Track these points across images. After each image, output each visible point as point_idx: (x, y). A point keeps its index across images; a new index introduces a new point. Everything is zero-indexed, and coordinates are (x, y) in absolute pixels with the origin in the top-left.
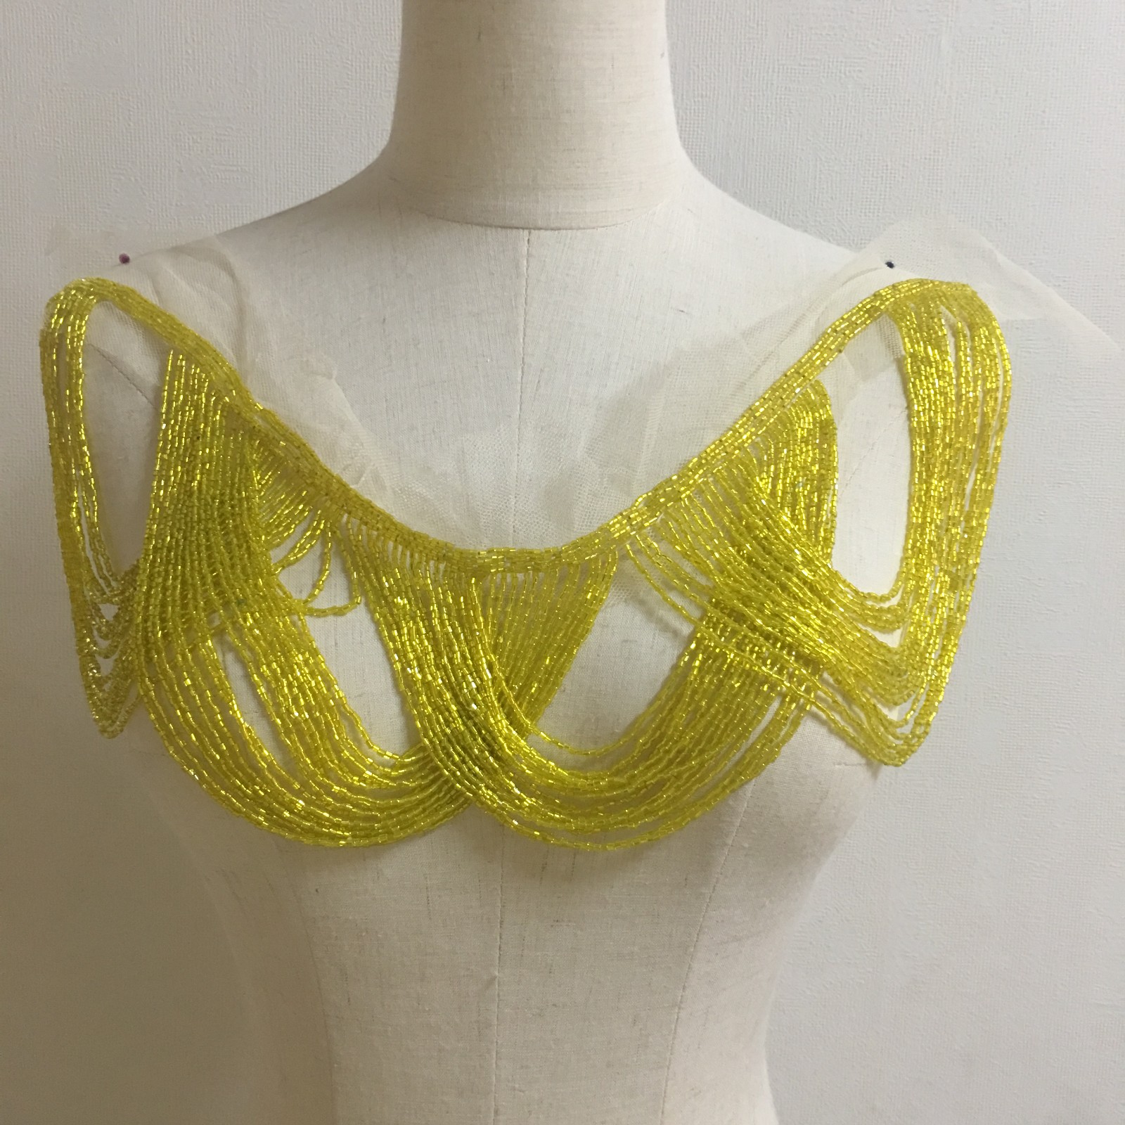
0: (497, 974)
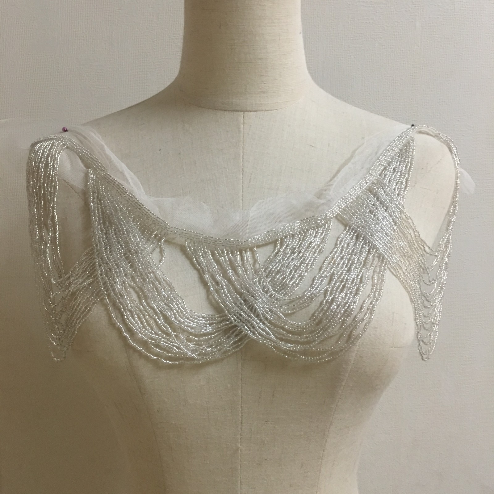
0: (240, 446)
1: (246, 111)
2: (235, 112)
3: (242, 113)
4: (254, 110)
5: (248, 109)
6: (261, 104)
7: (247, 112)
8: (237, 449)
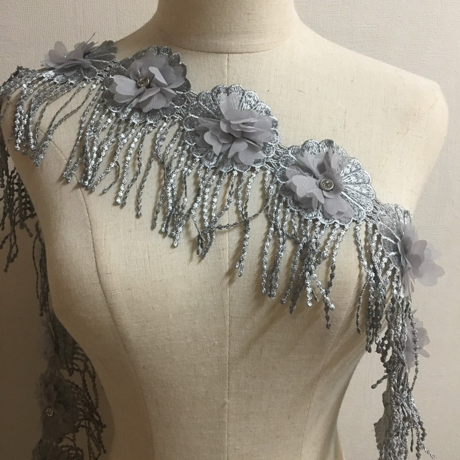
1: (231, 53)
2: (218, 55)
3: (227, 55)
4: (239, 51)
5: (233, 51)
6: (247, 45)
7: (232, 55)
8: (225, 404)
